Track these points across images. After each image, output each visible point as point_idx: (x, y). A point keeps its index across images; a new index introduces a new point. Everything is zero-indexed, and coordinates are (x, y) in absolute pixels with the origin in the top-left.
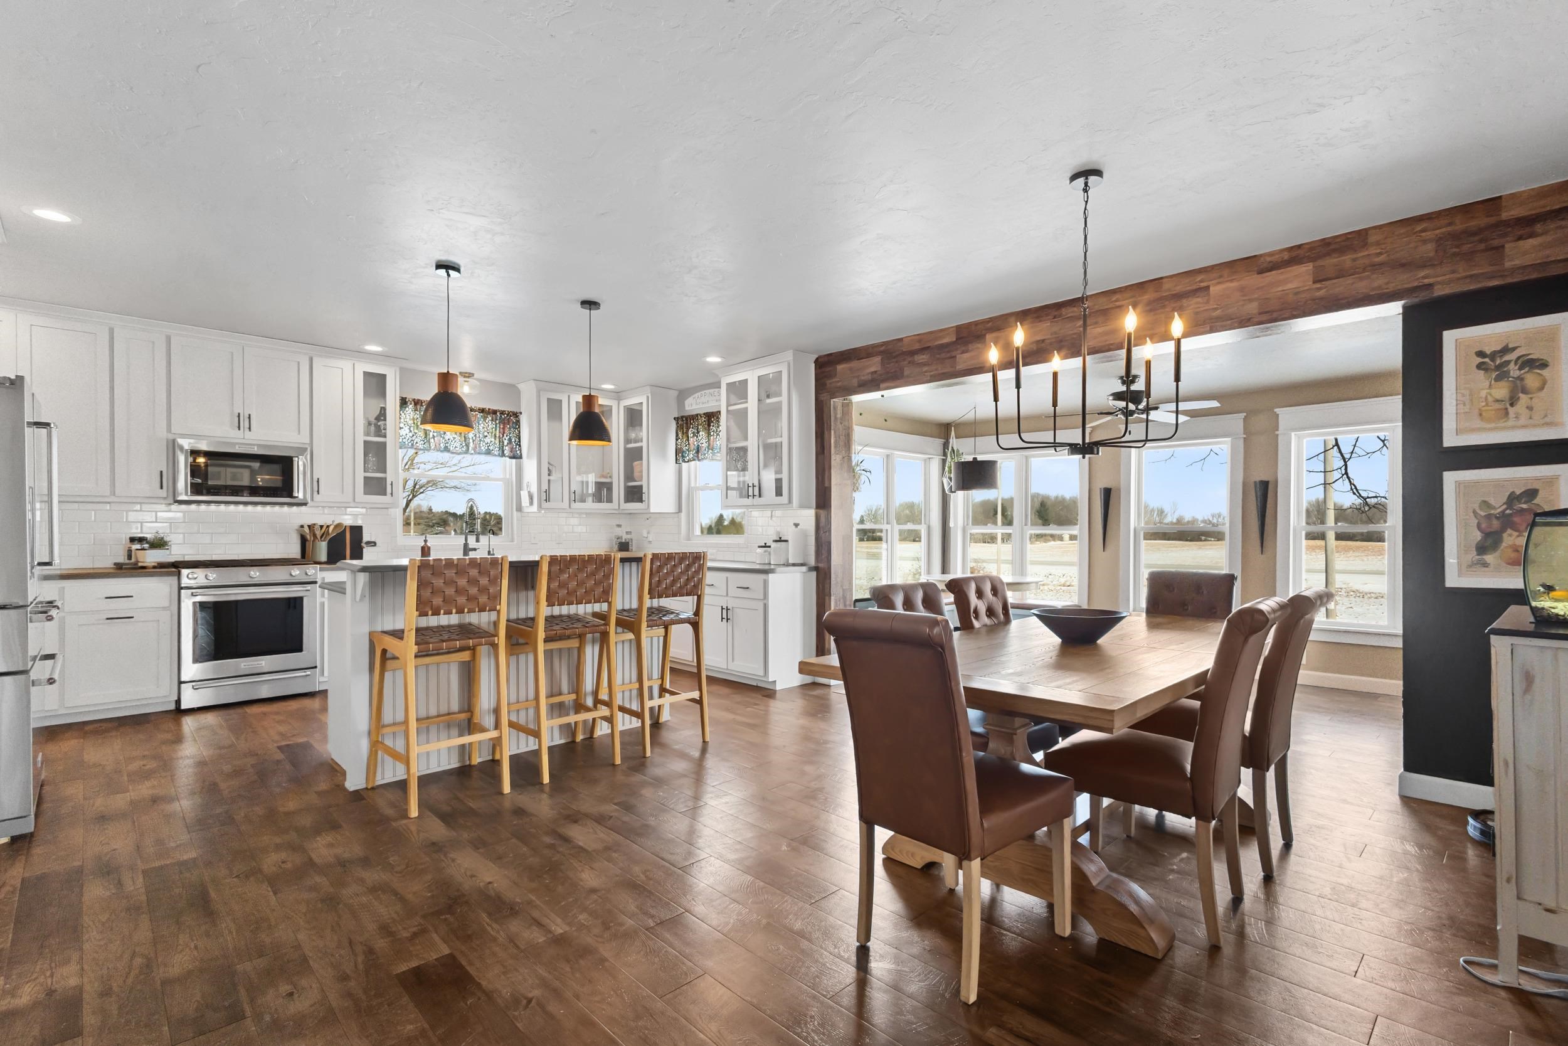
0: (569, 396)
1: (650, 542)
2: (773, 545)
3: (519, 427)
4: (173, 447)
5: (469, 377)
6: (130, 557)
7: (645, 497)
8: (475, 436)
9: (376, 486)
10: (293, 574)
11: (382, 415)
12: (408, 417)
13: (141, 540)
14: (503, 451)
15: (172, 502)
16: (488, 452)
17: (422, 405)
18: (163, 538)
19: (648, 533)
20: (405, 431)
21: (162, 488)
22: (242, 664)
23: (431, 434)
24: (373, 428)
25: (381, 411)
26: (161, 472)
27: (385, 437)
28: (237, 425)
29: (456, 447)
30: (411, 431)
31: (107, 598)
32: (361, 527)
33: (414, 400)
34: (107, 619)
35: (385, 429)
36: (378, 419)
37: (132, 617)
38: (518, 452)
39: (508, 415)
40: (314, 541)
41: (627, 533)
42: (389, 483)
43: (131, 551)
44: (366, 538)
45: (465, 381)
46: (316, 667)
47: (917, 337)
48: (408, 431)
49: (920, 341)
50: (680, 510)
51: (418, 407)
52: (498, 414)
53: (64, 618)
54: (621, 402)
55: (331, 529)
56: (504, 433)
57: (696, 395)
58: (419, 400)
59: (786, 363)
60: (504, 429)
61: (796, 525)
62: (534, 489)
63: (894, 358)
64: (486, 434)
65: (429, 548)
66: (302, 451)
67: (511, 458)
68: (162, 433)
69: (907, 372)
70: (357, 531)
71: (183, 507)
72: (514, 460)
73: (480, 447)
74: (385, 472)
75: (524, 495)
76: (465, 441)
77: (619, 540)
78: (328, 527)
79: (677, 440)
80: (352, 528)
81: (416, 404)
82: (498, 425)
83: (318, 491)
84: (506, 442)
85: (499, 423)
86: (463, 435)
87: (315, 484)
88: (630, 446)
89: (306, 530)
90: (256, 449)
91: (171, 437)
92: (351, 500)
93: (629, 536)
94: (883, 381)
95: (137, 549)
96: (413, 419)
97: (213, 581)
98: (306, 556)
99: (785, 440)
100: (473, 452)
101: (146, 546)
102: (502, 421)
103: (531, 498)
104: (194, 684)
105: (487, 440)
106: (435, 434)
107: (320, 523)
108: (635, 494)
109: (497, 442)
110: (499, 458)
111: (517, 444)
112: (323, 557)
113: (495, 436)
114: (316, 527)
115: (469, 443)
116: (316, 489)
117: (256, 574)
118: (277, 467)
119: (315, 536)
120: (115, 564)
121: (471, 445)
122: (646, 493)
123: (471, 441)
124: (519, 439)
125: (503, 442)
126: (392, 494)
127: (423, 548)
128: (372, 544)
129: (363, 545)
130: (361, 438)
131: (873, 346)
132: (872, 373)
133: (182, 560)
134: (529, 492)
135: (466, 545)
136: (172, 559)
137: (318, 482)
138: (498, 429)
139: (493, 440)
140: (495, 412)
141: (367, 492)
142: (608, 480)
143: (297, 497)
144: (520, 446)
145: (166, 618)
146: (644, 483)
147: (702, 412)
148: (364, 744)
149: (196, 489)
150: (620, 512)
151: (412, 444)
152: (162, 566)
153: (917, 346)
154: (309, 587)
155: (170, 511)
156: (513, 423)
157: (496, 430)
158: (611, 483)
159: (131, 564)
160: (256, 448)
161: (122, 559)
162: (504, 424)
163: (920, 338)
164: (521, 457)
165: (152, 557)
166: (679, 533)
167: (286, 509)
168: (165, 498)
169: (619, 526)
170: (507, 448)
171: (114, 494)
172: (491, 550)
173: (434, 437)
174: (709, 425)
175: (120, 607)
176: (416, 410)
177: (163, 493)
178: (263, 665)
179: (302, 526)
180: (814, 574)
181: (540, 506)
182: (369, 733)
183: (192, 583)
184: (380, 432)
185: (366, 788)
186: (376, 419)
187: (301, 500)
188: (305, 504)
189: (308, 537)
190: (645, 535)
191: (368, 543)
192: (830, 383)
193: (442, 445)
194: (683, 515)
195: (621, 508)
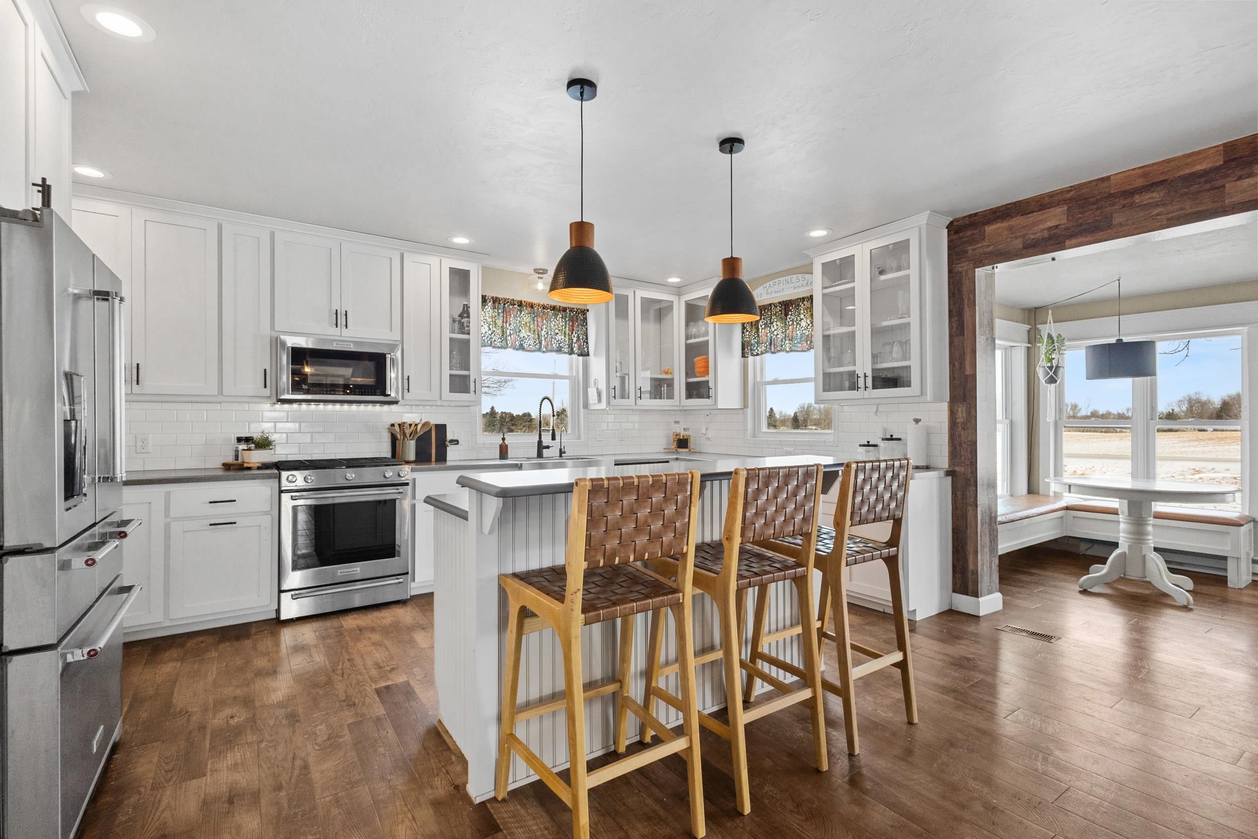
0: (634, 291)
1: (708, 439)
2: (882, 444)
3: (586, 324)
4: (277, 344)
5: (543, 273)
6: (237, 459)
7: (712, 393)
8: (547, 333)
9: (460, 384)
10: (387, 475)
11: (465, 312)
12: (487, 315)
13: (248, 440)
14: (572, 349)
15: (275, 401)
16: (559, 350)
17: (499, 303)
18: (267, 438)
19: (707, 429)
20: (485, 329)
21: (265, 387)
22: (339, 571)
23: (508, 331)
24: (456, 325)
25: (464, 308)
26: (265, 370)
27: (469, 334)
28: (335, 323)
29: (530, 345)
30: (490, 329)
31: (210, 502)
32: (445, 425)
33: (492, 298)
34: (211, 525)
35: (468, 327)
36: (461, 316)
37: (235, 523)
38: (586, 349)
39: (576, 313)
40: (403, 440)
41: (684, 429)
42: (472, 380)
43: (238, 451)
44: (449, 437)
45: (539, 278)
46: (407, 573)
47: (1140, 171)
48: (488, 329)
49: (1145, 175)
50: (745, 406)
51: (497, 304)
52: (568, 311)
53: (169, 523)
54: (681, 297)
55: (419, 427)
56: (573, 330)
57: (768, 284)
58: (497, 298)
59: (917, 229)
60: (573, 326)
61: (917, 421)
62: (603, 386)
63: (1094, 203)
64: (557, 331)
65: (507, 446)
66: (393, 347)
67: (579, 355)
68: (266, 331)
69: (1118, 219)
70: (441, 429)
71: (286, 406)
72: (581, 358)
73: (552, 345)
74: (468, 369)
75: (592, 393)
76: (538, 338)
77: (678, 437)
78: (416, 425)
79: (743, 333)
80: (437, 426)
81: (494, 302)
82: (568, 322)
83: (408, 389)
84: (575, 340)
85: (569, 320)
86: (536, 332)
87: (406, 381)
88: (690, 341)
89: (397, 428)
90: (352, 346)
91: (275, 334)
92: (438, 398)
93: (686, 433)
94: (1072, 236)
95: (243, 450)
96: (492, 317)
97: (311, 484)
98: (396, 457)
99: (914, 320)
100: (544, 349)
101: (253, 446)
102: (572, 320)
103: (599, 394)
104: (293, 593)
105: (559, 337)
106: (512, 332)
107: (409, 422)
108: (696, 390)
109: (567, 339)
110: (567, 356)
111: (584, 342)
112: (412, 456)
113: (565, 334)
114: (406, 426)
115: (542, 341)
116: (406, 387)
117: (351, 475)
118: (370, 365)
119: (404, 434)
120: (224, 465)
121: (543, 342)
122: (713, 389)
123: (543, 339)
124: (587, 337)
125: (572, 340)
126: (475, 391)
127: (501, 446)
128: (455, 442)
129: (447, 443)
130: (447, 335)
131: (1051, 195)
132: (1050, 228)
133: (285, 459)
134: (597, 389)
135: (540, 442)
136: (275, 459)
137: (408, 379)
138: (568, 326)
139: (563, 337)
140: (565, 310)
141: (452, 390)
142: (669, 376)
143: (390, 395)
144: (587, 343)
145: (267, 522)
146: (710, 378)
147: (776, 301)
148: (492, 734)
149: (297, 387)
150: (681, 408)
151: (491, 342)
152: (265, 466)
153: (1139, 183)
154: (401, 489)
155: (275, 411)
156: (581, 320)
157: (565, 327)
158: (673, 379)
159: (238, 464)
160: (352, 344)
161: (230, 459)
162: (573, 321)
163: (1145, 171)
164: (588, 355)
165: (257, 457)
166: (745, 430)
167: (378, 408)
168: (269, 397)
169: (677, 422)
170: (576, 345)
171: (222, 394)
172: (562, 447)
173: (510, 335)
174: (786, 315)
175: (223, 512)
176: (494, 308)
177: (267, 392)
178: (359, 571)
179: (393, 425)
180: (949, 479)
181: (608, 403)
182: (500, 719)
183: (292, 486)
184: (463, 328)
185: (494, 799)
186: (459, 316)
187: (393, 397)
188: (396, 402)
189: (399, 437)
190: (704, 431)
191: (452, 441)
192: (974, 250)
193: (517, 343)
194: (749, 411)
195: (682, 405)
